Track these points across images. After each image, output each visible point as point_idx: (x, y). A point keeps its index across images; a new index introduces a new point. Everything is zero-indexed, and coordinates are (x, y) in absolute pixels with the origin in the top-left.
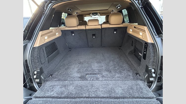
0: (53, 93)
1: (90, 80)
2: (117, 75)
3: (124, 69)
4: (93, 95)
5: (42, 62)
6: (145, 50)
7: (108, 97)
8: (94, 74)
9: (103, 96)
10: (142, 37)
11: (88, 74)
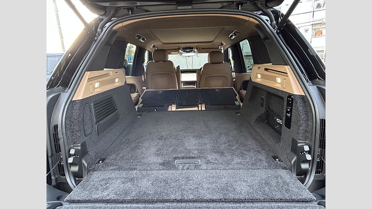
0: (107, 193)
1: (183, 169)
2: (237, 160)
3: (250, 150)
4: (191, 197)
5: (88, 132)
6: (288, 110)
7: (221, 200)
8: (189, 158)
9: (211, 197)
10: (282, 86)
11: (177, 158)
